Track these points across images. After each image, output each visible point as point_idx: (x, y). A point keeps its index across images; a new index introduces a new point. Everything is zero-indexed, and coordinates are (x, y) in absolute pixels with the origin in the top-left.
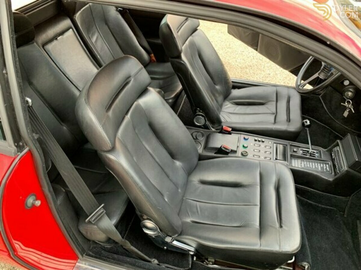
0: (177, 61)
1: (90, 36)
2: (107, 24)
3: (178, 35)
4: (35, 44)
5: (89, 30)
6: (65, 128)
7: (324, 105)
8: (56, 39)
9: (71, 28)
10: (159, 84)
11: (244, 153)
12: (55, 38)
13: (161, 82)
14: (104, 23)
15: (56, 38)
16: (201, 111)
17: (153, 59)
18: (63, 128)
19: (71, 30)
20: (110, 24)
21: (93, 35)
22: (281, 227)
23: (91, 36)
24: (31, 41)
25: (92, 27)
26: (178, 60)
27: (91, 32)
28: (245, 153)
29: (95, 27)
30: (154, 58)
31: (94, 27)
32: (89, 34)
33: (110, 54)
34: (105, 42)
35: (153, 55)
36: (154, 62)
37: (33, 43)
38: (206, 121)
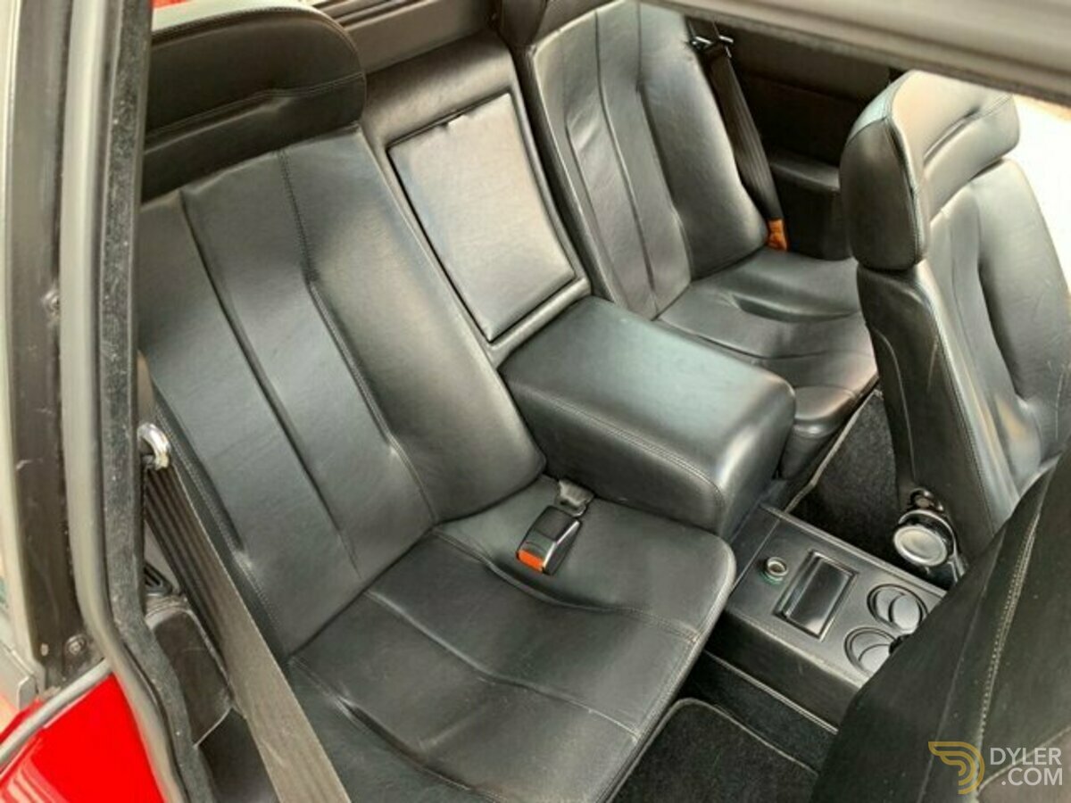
0: (889, 286)
1: (570, 129)
2: (641, 89)
3: (922, 176)
4: (360, 135)
5: (570, 103)
6: (393, 452)
8: (445, 125)
9: (508, 90)
10: (779, 338)
12: (440, 121)
13: (788, 329)
14: (633, 87)
15: (444, 120)
16: (941, 508)
17: (775, 238)
18: (388, 453)
19: (507, 97)
20: (651, 91)
21: (581, 123)
23: (575, 127)
24: (349, 123)
25: (589, 92)
26: (894, 283)
27: (578, 116)
29: (597, 95)
30: (781, 236)
31: (595, 96)
32: (569, 116)
33: (626, 198)
34: (620, 152)
35: (779, 224)
36: (779, 247)
37: (354, 131)
38: (950, 552)
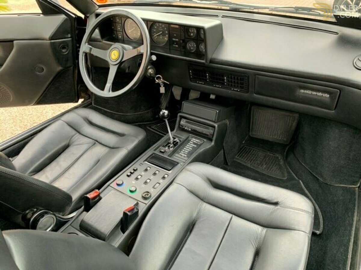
7: (105, 109)
11: (145, 195)
22: (276, 204)
28: (148, 195)
